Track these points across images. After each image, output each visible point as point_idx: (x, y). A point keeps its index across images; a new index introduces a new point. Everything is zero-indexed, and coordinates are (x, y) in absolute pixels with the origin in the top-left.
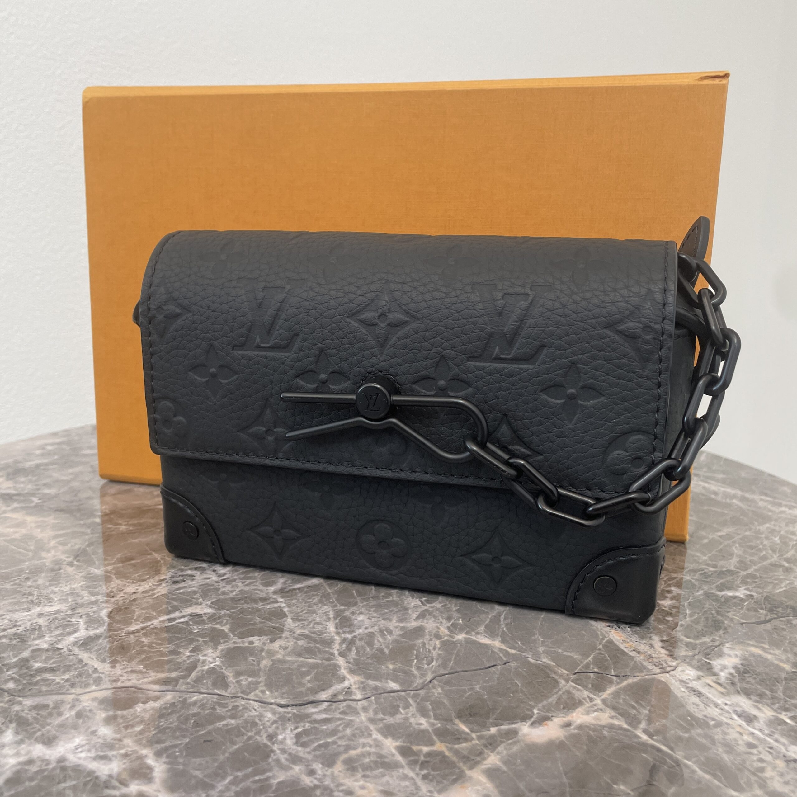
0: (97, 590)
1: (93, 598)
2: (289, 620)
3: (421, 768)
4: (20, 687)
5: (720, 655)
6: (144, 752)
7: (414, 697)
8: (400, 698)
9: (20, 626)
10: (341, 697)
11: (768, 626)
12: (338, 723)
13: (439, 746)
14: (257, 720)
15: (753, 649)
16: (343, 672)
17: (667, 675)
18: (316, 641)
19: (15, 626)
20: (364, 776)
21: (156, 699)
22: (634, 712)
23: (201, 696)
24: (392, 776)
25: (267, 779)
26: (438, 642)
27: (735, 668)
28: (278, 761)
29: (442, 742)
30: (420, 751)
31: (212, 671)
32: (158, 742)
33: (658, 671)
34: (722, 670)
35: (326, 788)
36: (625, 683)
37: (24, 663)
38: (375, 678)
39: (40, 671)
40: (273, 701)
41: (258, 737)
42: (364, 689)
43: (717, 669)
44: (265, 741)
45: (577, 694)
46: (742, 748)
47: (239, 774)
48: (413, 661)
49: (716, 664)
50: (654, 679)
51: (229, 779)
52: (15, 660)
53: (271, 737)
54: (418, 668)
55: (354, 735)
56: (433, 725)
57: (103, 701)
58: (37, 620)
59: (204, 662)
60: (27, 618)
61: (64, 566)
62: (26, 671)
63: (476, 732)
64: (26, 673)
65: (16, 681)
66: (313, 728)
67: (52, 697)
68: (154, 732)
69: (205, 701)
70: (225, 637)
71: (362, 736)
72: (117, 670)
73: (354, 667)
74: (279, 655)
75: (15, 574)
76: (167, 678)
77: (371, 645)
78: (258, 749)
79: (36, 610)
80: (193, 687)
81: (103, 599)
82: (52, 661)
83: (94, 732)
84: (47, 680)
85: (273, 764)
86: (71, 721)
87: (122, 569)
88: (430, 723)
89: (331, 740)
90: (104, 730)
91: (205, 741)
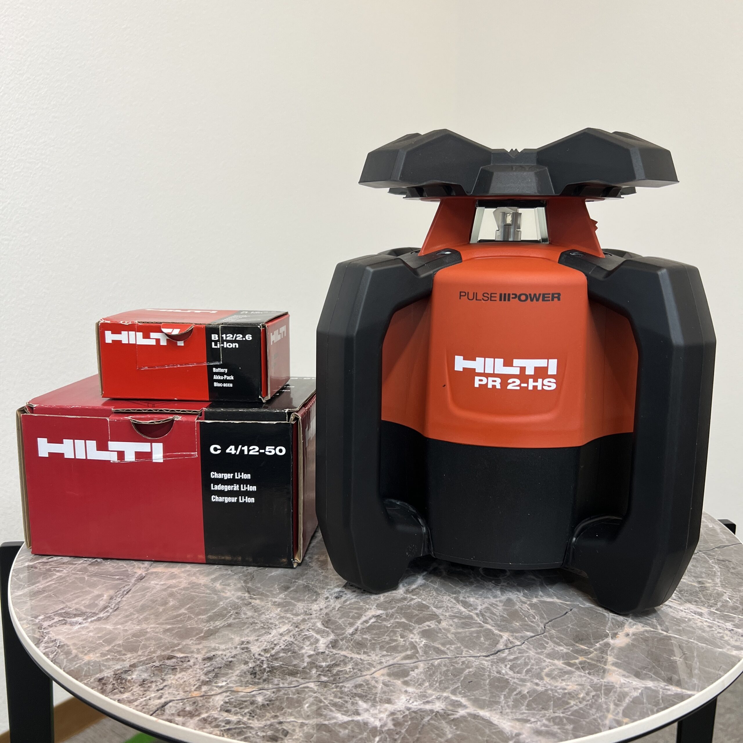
0: (294, 612)
1: (300, 618)
2: (434, 609)
4: (332, 679)
6: (445, 694)
7: (545, 637)
8: (539, 640)
9: (278, 644)
10: (510, 645)
12: (523, 658)
13: (581, 659)
14: (482, 666)
16: (496, 632)
18: (462, 618)
19: (275, 645)
20: (562, 680)
21: (417, 667)
22: (650, 622)
23: (438, 660)
24: (575, 677)
25: (520, 692)
26: (526, 605)
28: (515, 683)
29: (581, 656)
30: (575, 662)
31: (426, 646)
32: (446, 688)
35: (552, 690)
37: (312, 664)
38: (516, 631)
39: (330, 668)
40: (478, 655)
41: (492, 674)
42: (516, 638)
44: (498, 675)
46: (708, 629)
47: (504, 693)
48: (525, 618)
51: (502, 697)
52: (306, 664)
53: (499, 672)
54: (532, 622)
55: (537, 662)
56: (569, 649)
57: (389, 675)
58: (284, 639)
59: (416, 642)
60: (275, 638)
61: (250, 600)
62: (321, 669)
63: (591, 648)
64: (323, 670)
65: (324, 676)
66: (514, 664)
67: (358, 679)
68: (438, 684)
69: (443, 663)
70: (410, 626)
71: (541, 662)
72: (374, 657)
73: (499, 628)
74: (453, 630)
75: (225, 612)
76: (407, 655)
77: (495, 614)
78: (499, 680)
79: (274, 632)
80: (428, 657)
81: (306, 617)
82: (329, 660)
83: (406, 692)
84: (341, 671)
85: (515, 685)
86: (386, 689)
87: (291, 595)
88: (566, 648)
89: (529, 667)
90: (410, 689)
91: (469, 682)
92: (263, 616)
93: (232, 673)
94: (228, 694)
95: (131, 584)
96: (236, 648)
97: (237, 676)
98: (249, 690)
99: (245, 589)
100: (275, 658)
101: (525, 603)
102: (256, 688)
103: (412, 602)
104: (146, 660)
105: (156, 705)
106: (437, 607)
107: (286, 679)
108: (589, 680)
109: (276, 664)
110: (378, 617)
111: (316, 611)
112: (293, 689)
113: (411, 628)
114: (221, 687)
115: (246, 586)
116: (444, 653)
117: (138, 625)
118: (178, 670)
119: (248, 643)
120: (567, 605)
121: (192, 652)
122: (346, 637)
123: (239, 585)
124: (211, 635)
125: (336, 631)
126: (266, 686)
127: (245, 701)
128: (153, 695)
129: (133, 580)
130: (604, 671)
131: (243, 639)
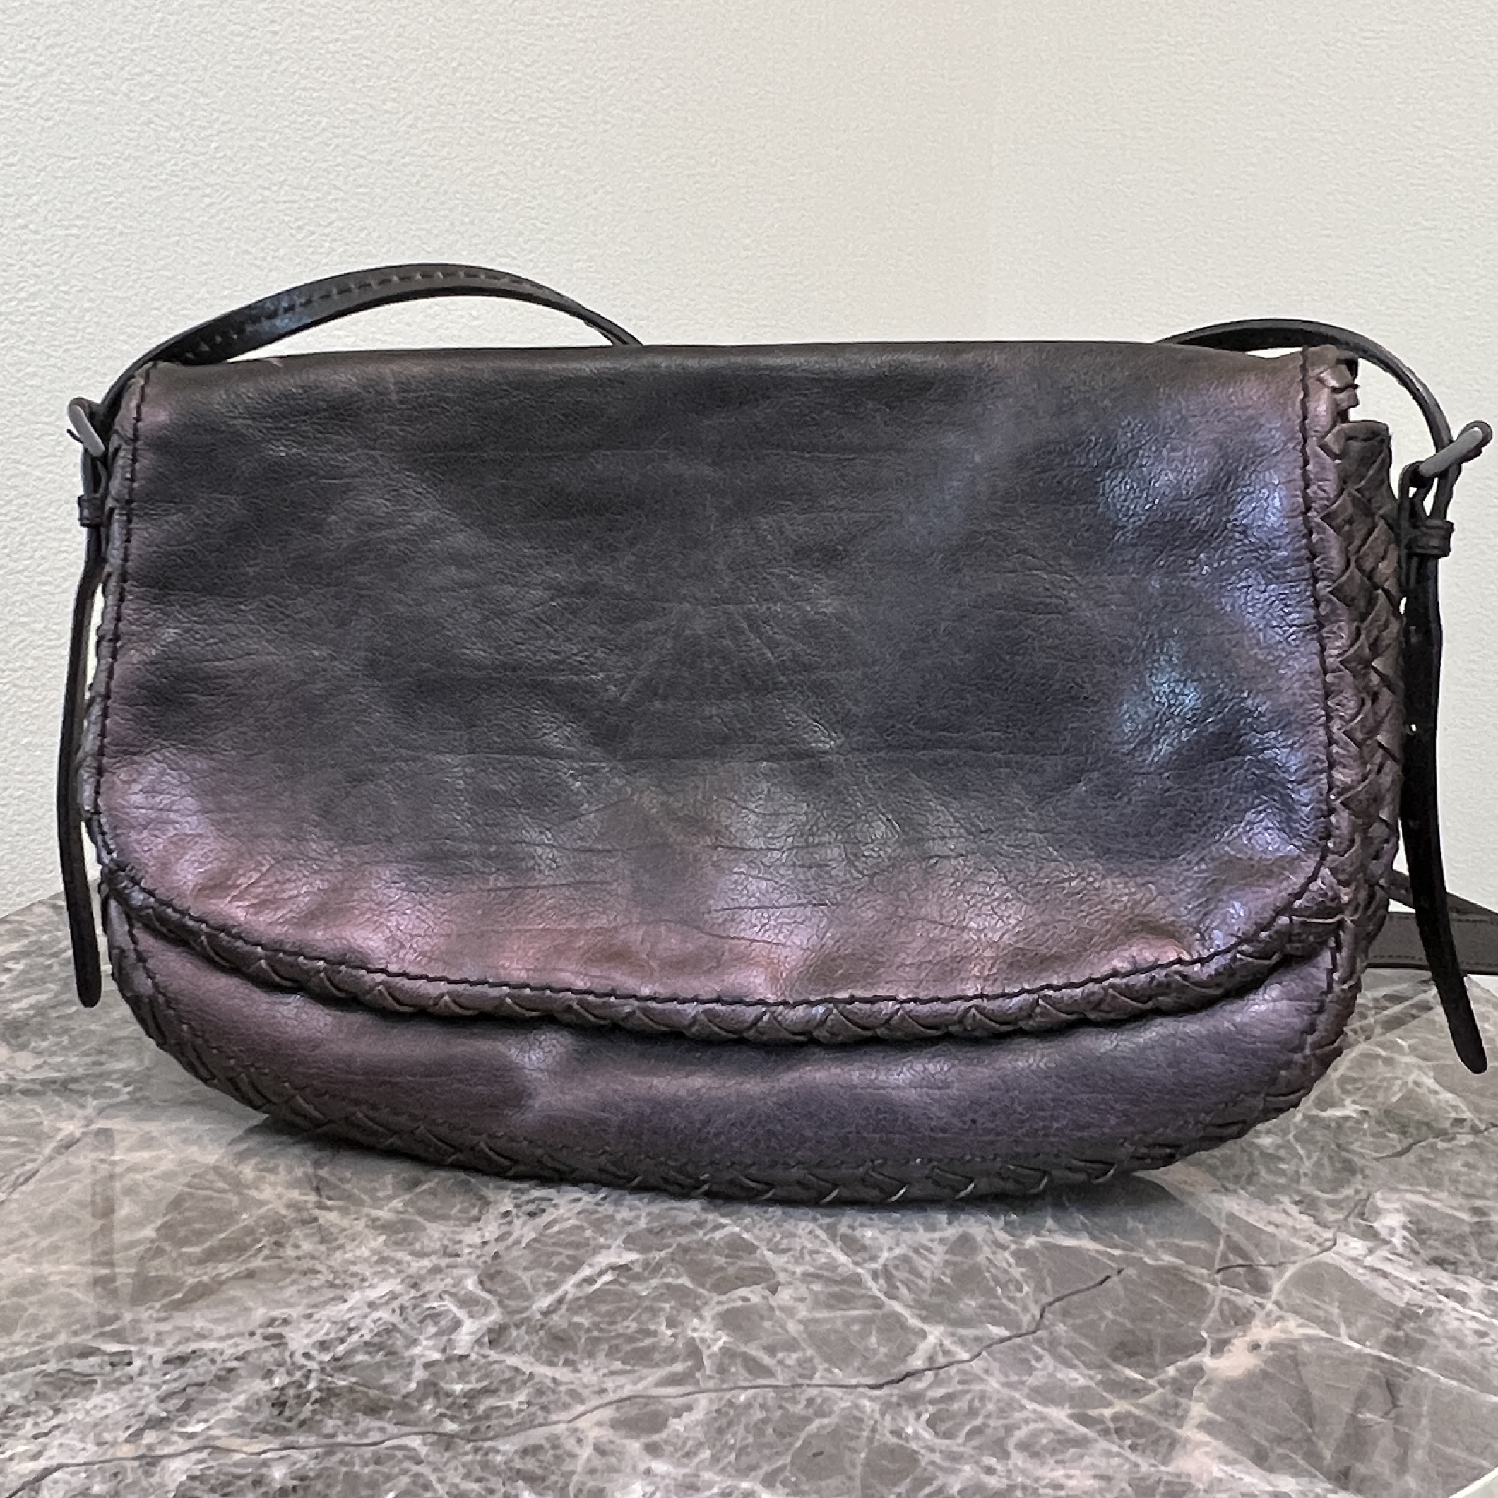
0: (417, 1247)
1: (428, 1263)
3: (1122, 1438)
4: (469, 1427)
5: (1378, 1212)
6: (745, 1484)
7: (1039, 1341)
8: (1022, 1348)
9: (357, 1329)
10: (941, 1360)
11: (1411, 1157)
12: (969, 1397)
13: (1120, 1406)
14: (855, 1412)
15: (1409, 1196)
16: (914, 1322)
17: (1331, 1253)
18: (835, 1281)
19: (351, 1331)
21: (689, 1408)
22: (1322, 1313)
23: (751, 1392)
24: (1092, 1456)
26: (1007, 1254)
27: (1405, 1228)
28: (932, 1463)
29: (1120, 1398)
30: (1102, 1416)
31: (725, 1350)
32: (753, 1468)
33: (1316, 1250)
34: (1392, 1235)
36: (1288, 1274)
37: (431, 1388)
38: (967, 1322)
39: (472, 1396)
40: (854, 1382)
41: (879, 1438)
42: (962, 1342)
43: (1384, 1233)
44: (894, 1441)
45: (1239, 1301)
48: (993, 1289)
49: (1380, 1225)
50: (1319, 1264)
52: (413, 1386)
53: (897, 1433)
54: (1012, 1299)
55: (1002, 1411)
56: (1091, 1378)
57: (615, 1424)
58: (376, 1315)
59: (703, 1340)
60: (354, 1313)
61: (317, 1212)
62: (450, 1400)
63: (1152, 1377)
64: (453, 1403)
65: (453, 1419)
66: (940, 1411)
67: (532, 1432)
68: (733, 1456)
69: (760, 1400)
70: (698, 1296)
71: (1013, 1409)
72: (588, 1375)
73: (924, 1313)
74: (803, 1312)
75: (248, 1240)
76: (676, 1374)
77: (920, 1276)
78: (892, 1453)
79: (355, 1297)
80: (723, 1381)
81: (444, 1262)
82: (474, 1377)
83: (648, 1472)
84: (498, 1408)
85: (931, 1468)
86: (598, 1462)
87: (420, 1203)
88: (1083, 1375)
89: (978, 1422)
90: (660, 1467)
91: (815, 1455)
92: (338, 1254)
93: (227, 1400)
94: (204, 1455)
95: (41, 1158)
96: (252, 1334)
97: (236, 1408)
98: (256, 1448)
99: (310, 1182)
100: (340, 1365)
101: (1004, 1248)
102: (276, 1443)
103: (718, 1235)
104: (27, 1356)
105: (21, 1477)
106: (776, 1250)
107: (357, 1423)
108: (1127, 1466)
109: (341, 1382)
110: (624, 1268)
111: (470, 1246)
112: (368, 1452)
113: (698, 1303)
114: (192, 1436)
115: (316, 1176)
116: (769, 1372)
117: (31, 1264)
118: (99, 1386)
119: (286, 1322)
120: (1112, 1257)
121: (144, 1341)
122: (528, 1319)
123: (299, 1172)
124: (201, 1297)
125: (507, 1302)
126: (302, 1440)
127: (241, 1477)
128: (21, 1449)
129: (48, 1150)
130: (1174, 1442)
131: (275, 1313)
